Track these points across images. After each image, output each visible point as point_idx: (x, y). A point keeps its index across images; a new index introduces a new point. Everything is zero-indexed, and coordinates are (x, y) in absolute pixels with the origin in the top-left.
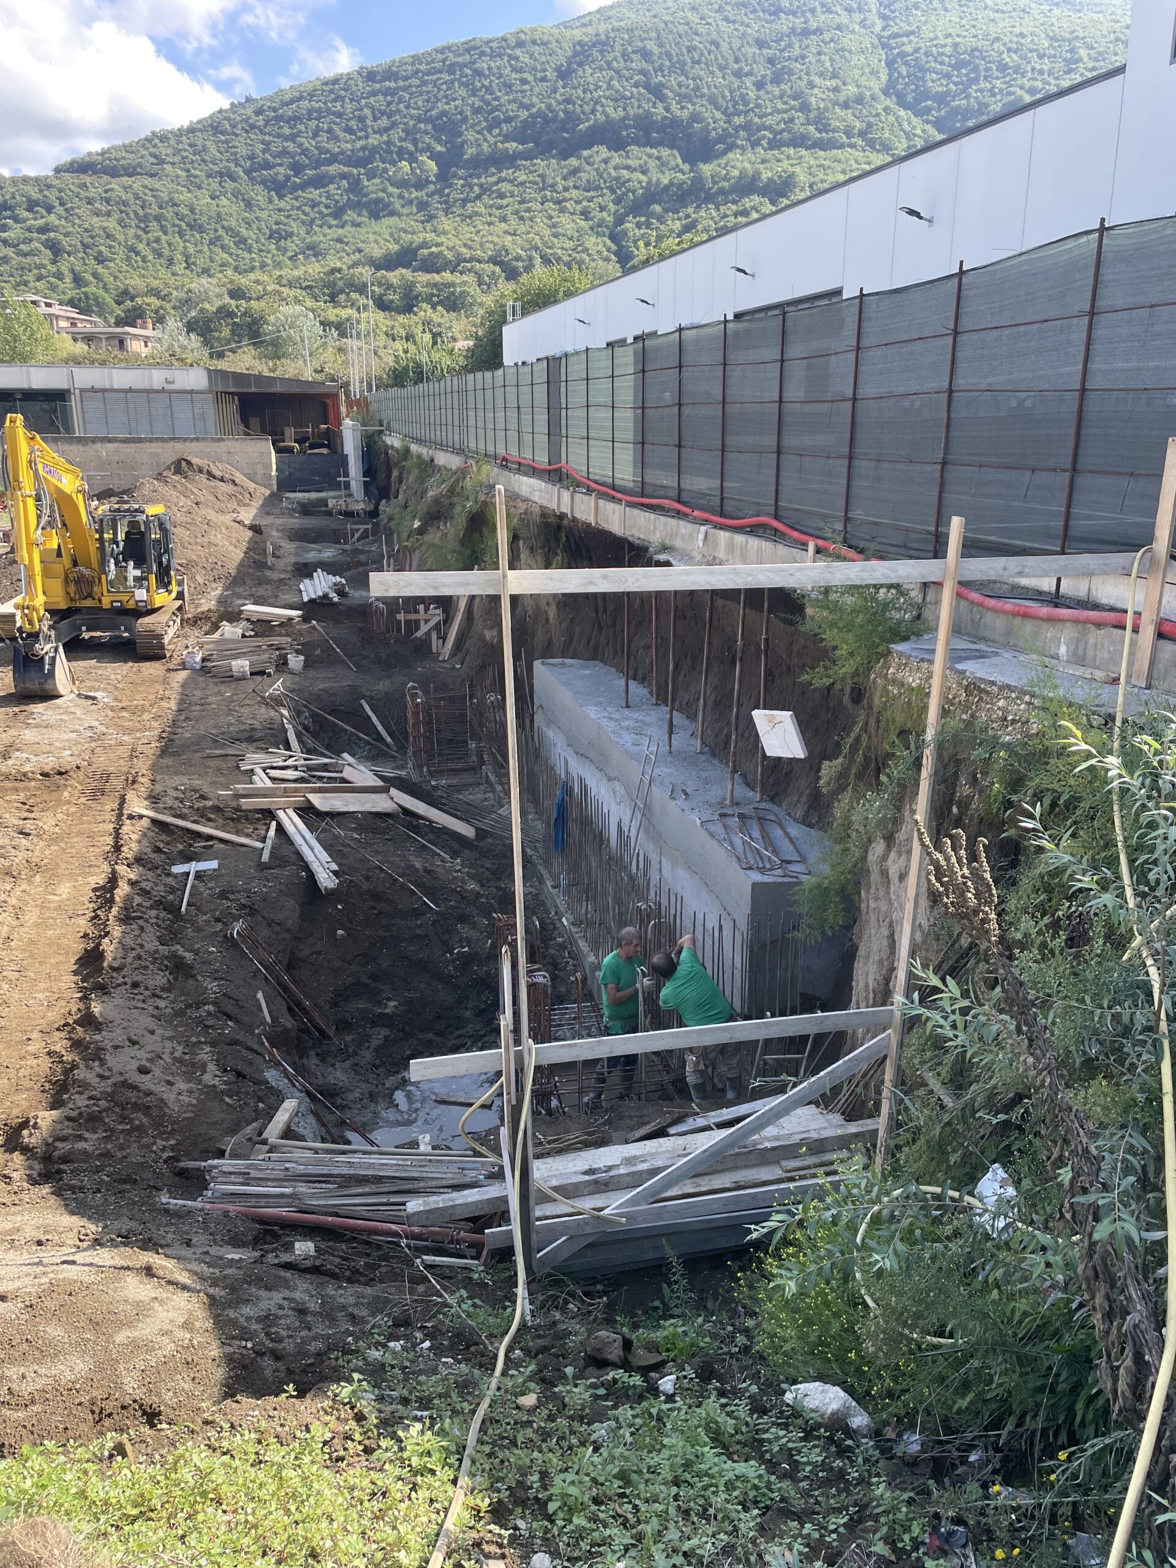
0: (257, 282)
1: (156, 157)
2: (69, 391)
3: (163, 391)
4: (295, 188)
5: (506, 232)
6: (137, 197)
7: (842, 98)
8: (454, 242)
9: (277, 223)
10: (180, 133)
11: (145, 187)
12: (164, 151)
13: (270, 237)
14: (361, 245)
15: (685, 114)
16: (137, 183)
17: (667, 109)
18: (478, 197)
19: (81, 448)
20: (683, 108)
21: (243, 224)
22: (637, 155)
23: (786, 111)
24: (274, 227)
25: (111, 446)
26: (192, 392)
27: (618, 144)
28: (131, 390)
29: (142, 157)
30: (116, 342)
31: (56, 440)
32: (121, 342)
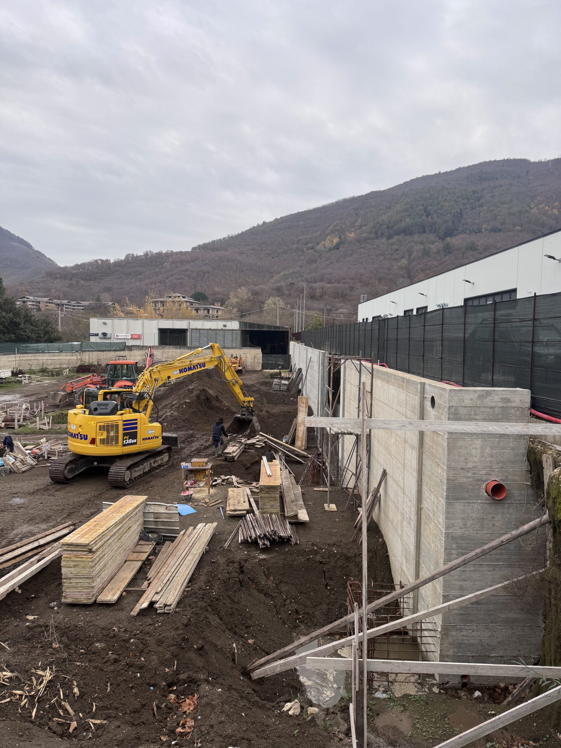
2: (187, 330)
3: (222, 330)
5: (361, 268)
6: (220, 259)
11: (223, 254)
14: (302, 274)
19: (189, 350)
22: (418, 237)
26: (233, 330)
27: (410, 233)
28: (210, 329)
30: (206, 311)
31: (180, 348)
32: (208, 311)
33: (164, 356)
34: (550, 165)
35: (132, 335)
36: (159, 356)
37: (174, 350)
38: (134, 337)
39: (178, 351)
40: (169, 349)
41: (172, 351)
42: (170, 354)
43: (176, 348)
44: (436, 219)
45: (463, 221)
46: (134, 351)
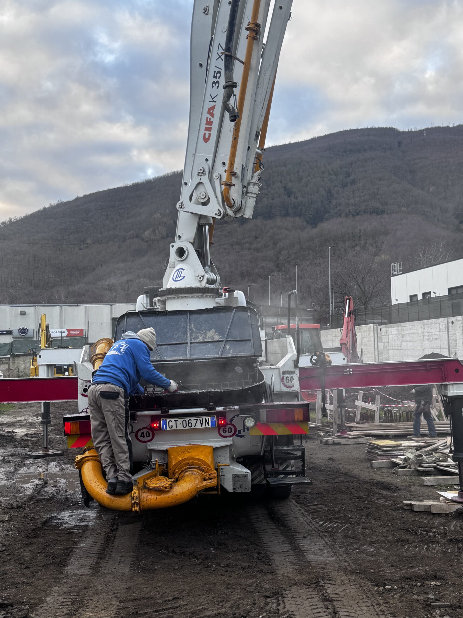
34: (425, 134)
38: (73, 333)
44: (300, 199)
45: (334, 202)
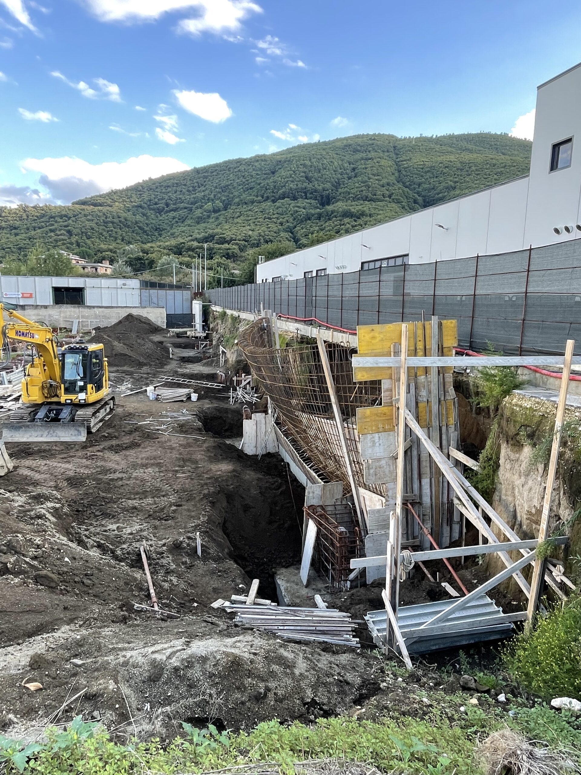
0: (152, 247)
1: (112, 200)
2: (84, 288)
3: (122, 288)
4: (167, 212)
5: (250, 230)
6: (104, 214)
7: (381, 183)
8: (229, 233)
9: (159, 225)
10: (121, 191)
11: (108, 210)
12: (115, 197)
13: (156, 230)
14: (191, 234)
15: (320, 188)
16: (104, 209)
17: (314, 186)
18: (239, 217)
19: (89, 310)
20: (319, 185)
21: (145, 225)
22: (301, 202)
23: (359, 187)
24: (158, 226)
25: (101, 309)
26: (133, 289)
27: (295, 198)
28: (109, 288)
29: (107, 199)
30: (94, 269)
31: (79, 307)
32: (96, 269)
33: (62, 315)
35: (23, 294)
36: (56, 316)
37: (73, 309)
38: (25, 295)
39: (77, 310)
40: (67, 308)
41: (70, 310)
42: (68, 313)
43: (74, 307)
46: (28, 310)
